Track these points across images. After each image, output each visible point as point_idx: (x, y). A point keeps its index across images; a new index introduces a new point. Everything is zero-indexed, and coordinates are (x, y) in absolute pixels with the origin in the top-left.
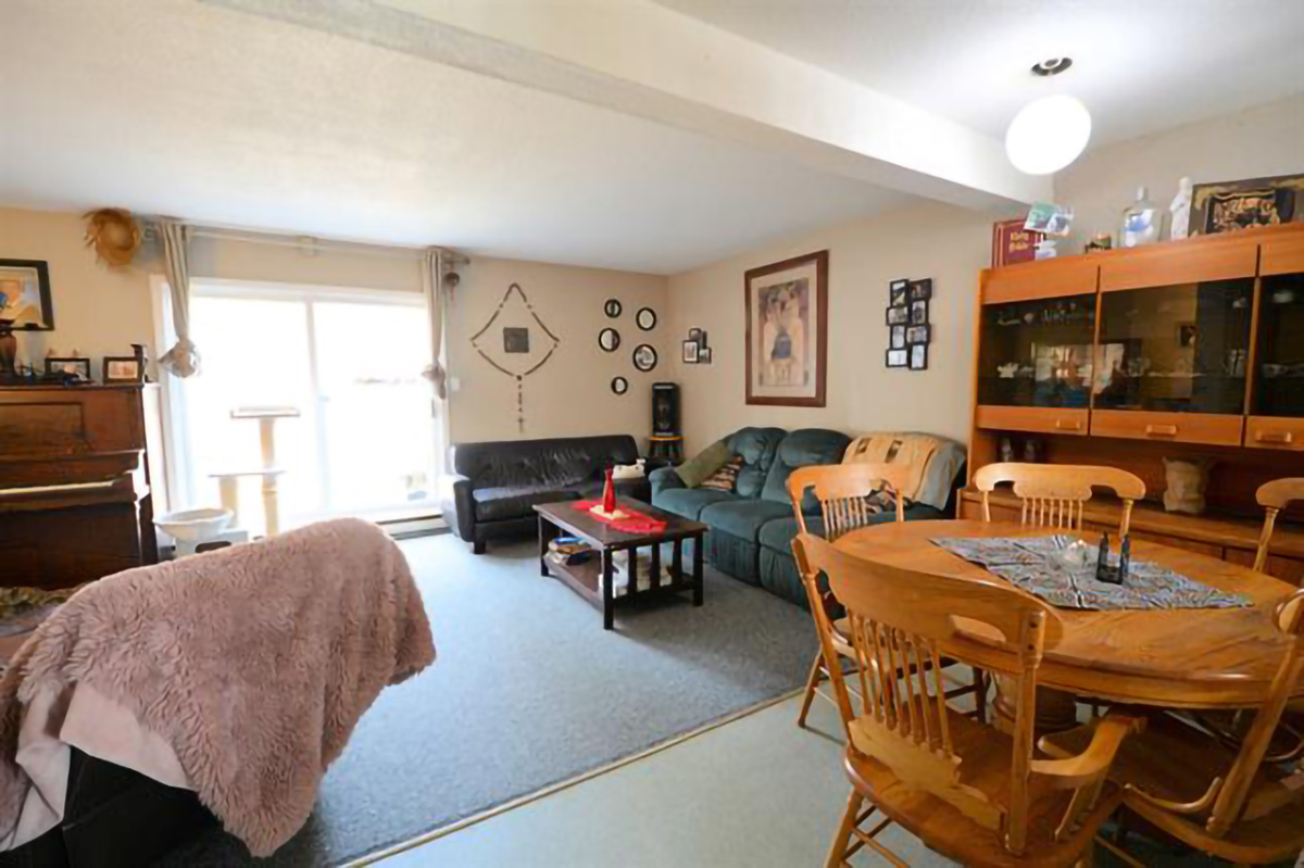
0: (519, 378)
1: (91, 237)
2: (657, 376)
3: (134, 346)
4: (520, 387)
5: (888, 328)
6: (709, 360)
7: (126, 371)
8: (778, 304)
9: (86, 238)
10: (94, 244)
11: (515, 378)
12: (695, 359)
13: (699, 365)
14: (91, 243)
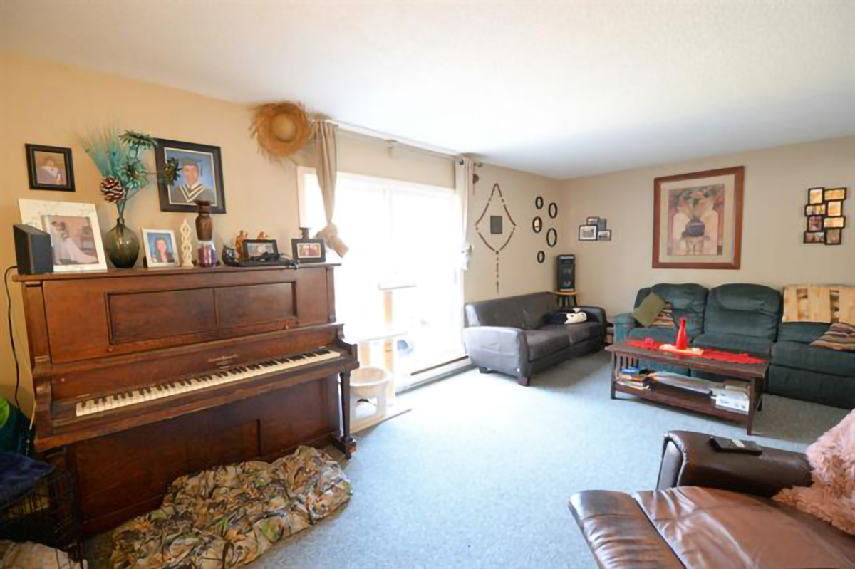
0: (497, 253)
1: (254, 129)
2: (560, 250)
3: (301, 229)
4: (498, 259)
5: (806, 218)
6: (610, 239)
7: (311, 251)
8: (691, 201)
9: (251, 128)
10: (256, 134)
11: (495, 252)
12: (594, 238)
13: (598, 241)
14: (254, 133)
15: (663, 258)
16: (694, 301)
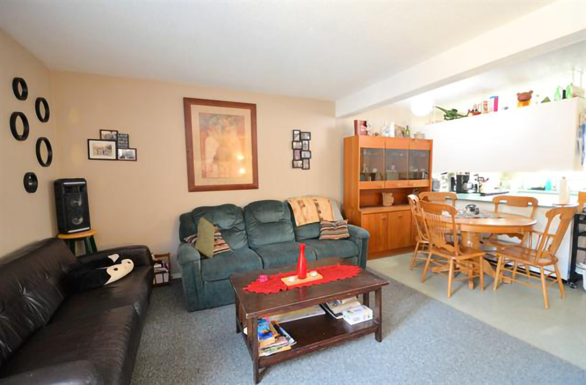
5: (292, 151)
6: (136, 160)
12: (114, 157)
13: (120, 162)
15: (199, 182)
16: (236, 220)
